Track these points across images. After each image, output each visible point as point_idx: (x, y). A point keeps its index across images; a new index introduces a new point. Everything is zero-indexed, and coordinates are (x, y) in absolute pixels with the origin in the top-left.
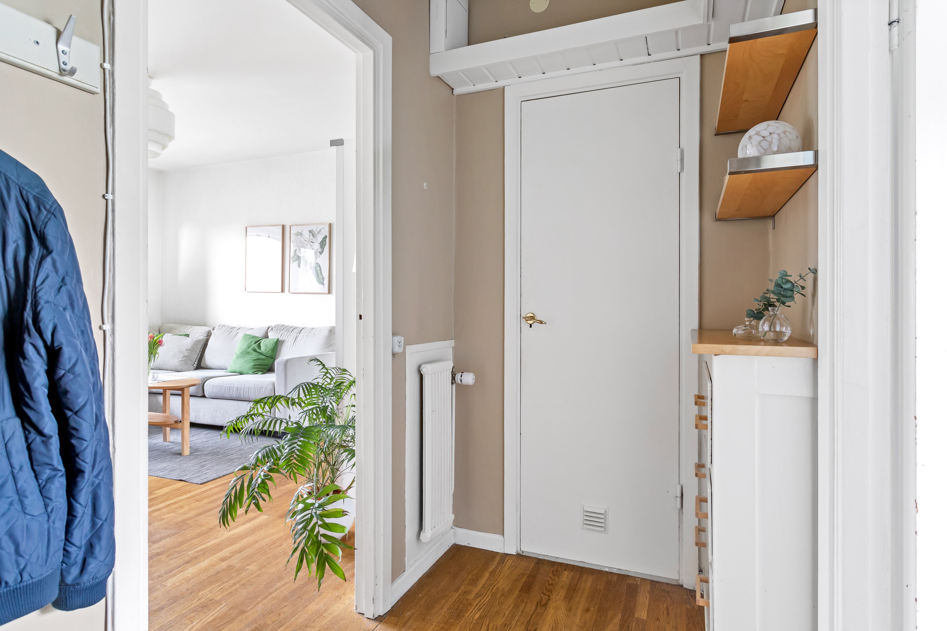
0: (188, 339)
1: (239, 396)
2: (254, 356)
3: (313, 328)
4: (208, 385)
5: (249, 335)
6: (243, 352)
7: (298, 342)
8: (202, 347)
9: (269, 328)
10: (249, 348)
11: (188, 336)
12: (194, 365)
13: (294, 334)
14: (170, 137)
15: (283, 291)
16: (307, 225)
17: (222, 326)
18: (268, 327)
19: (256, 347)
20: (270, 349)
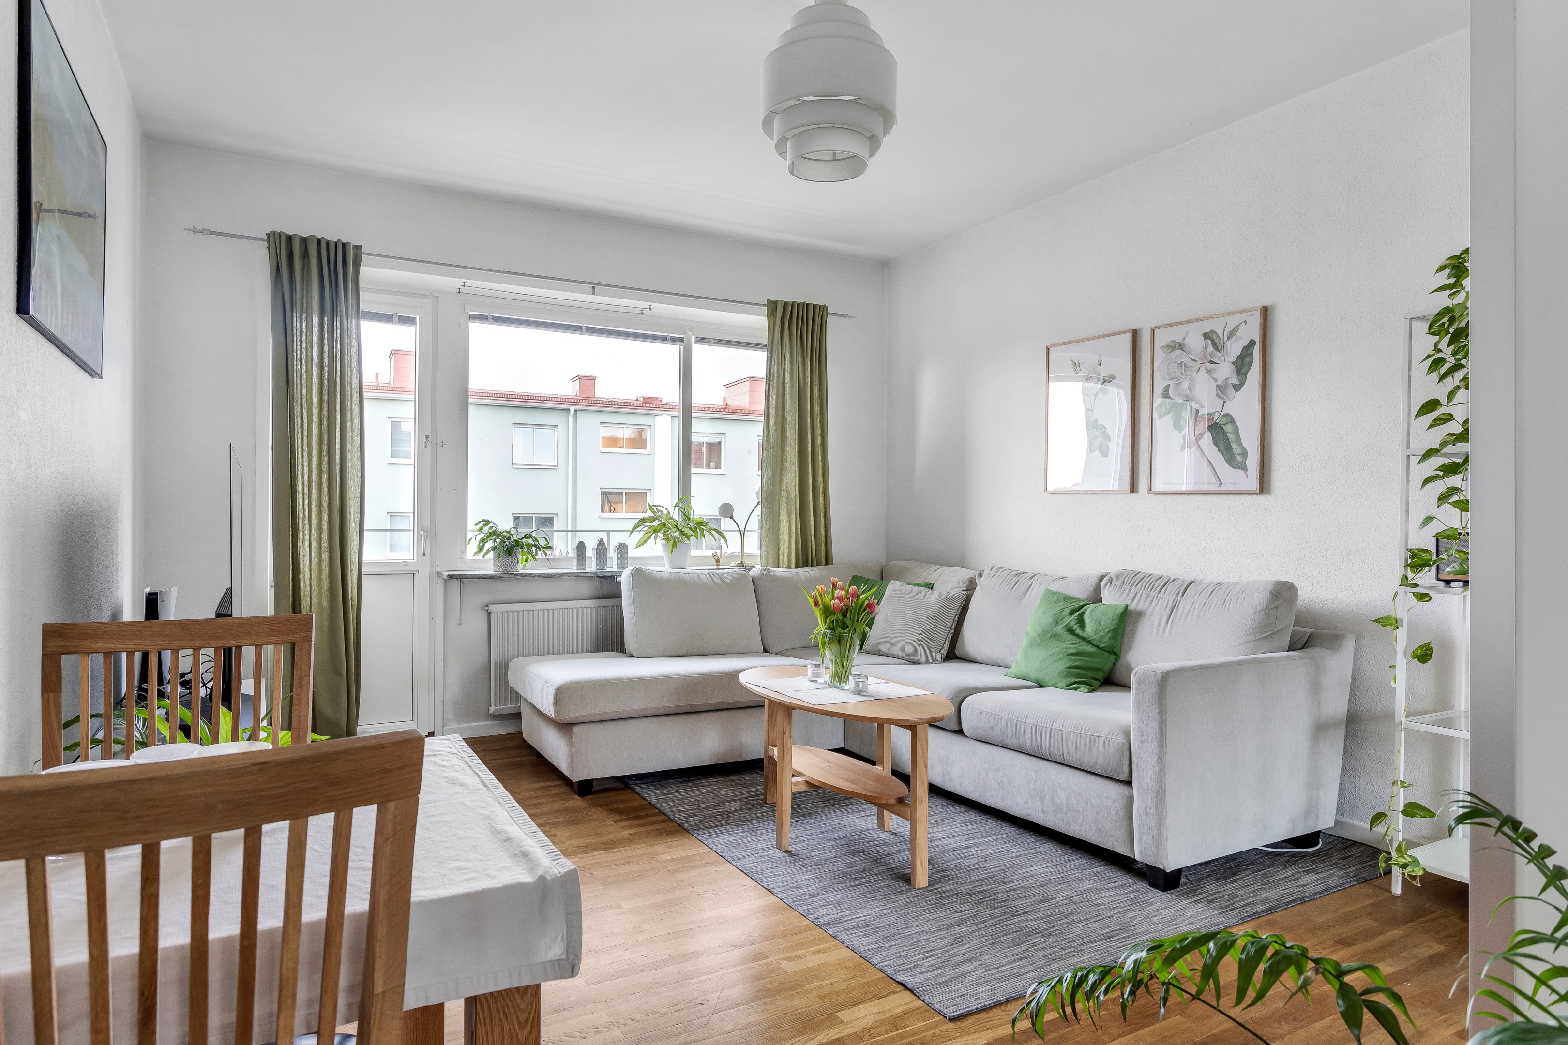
0: (932, 594)
1: (1039, 747)
2: (1070, 644)
3: (1219, 584)
4: (970, 709)
5: (1057, 593)
6: (1045, 632)
7: (1178, 617)
8: (958, 613)
9: (1102, 578)
10: (1057, 624)
11: (931, 588)
12: (943, 651)
13: (1168, 596)
14: (887, 116)
15: (1133, 488)
16: (1198, 320)
17: (998, 568)
18: (1101, 575)
19: (1073, 623)
20: (1107, 630)
